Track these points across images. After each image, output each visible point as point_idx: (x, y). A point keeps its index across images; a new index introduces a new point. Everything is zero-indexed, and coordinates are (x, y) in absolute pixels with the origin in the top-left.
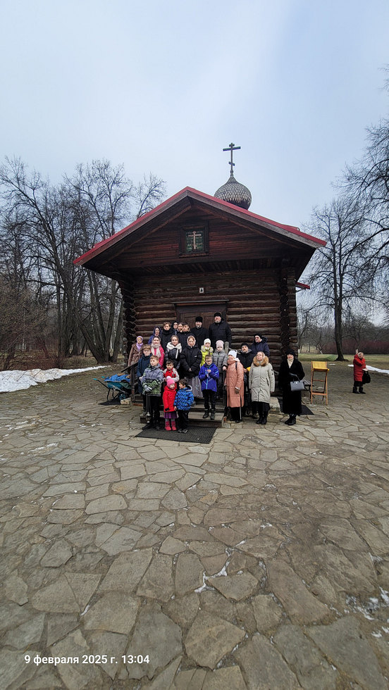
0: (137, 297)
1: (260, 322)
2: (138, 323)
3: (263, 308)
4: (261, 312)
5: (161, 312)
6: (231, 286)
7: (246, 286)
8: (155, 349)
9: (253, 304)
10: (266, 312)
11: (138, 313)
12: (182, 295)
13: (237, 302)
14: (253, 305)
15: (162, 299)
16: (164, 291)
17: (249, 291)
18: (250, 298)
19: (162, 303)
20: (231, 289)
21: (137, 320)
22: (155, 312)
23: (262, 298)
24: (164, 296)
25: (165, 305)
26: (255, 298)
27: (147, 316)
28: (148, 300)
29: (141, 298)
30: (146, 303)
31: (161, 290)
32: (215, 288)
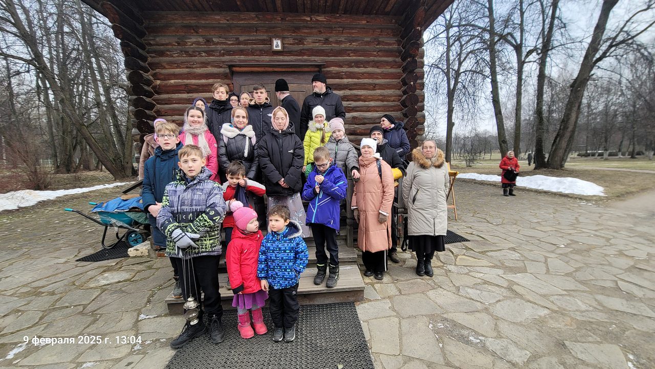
0: (155, 52)
1: (372, 104)
2: (159, 102)
3: (377, 81)
4: (374, 87)
5: (203, 81)
6: (327, 41)
7: (351, 41)
8: (195, 136)
9: (363, 74)
10: (382, 87)
11: (158, 82)
12: (241, 52)
13: (337, 69)
14: (362, 76)
15: (204, 58)
16: (208, 41)
17: (355, 52)
18: (357, 64)
19: (205, 64)
20: (325, 47)
21: (156, 96)
22: (193, 81)
23: (376, 64)
24: (209, 53)
25: (210, 70)
26: (365, 64)
27: (177, 89)
28: (176, 58)
29: (162, 54)
30: (171, 64)
31: (201, 40)
32: (301, 41)
